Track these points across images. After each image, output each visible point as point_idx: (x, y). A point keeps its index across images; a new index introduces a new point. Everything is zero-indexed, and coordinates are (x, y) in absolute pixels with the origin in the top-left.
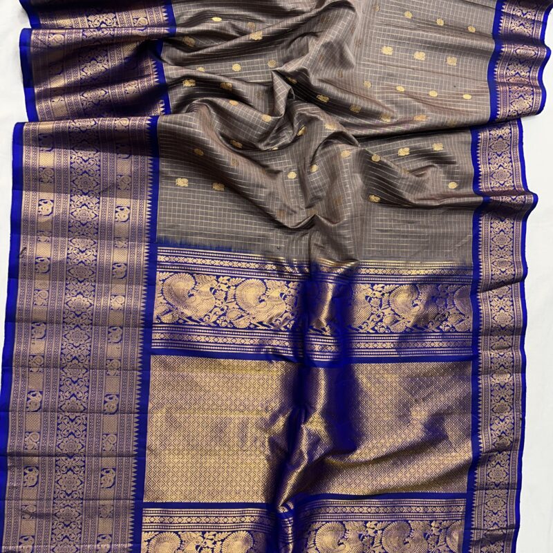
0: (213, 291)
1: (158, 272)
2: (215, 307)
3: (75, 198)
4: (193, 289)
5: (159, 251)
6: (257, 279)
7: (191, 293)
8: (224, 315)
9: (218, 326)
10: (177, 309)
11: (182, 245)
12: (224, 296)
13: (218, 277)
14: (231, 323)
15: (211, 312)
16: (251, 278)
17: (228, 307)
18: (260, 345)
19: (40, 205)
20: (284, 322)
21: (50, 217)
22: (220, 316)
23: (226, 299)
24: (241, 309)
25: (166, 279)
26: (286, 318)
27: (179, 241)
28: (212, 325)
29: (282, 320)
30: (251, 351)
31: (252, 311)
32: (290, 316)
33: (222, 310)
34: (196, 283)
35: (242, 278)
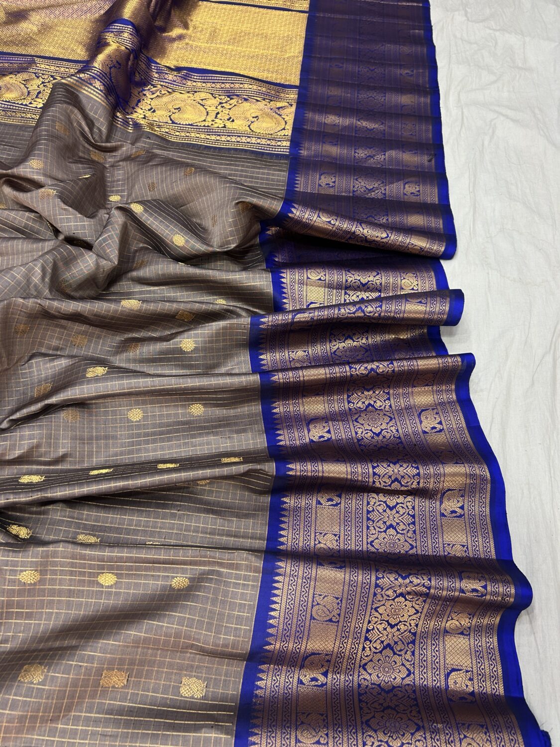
0: (231, 120)
1: (290, 134)
2: (230, 109)
3: (380, 196)
4: (252, 122)
5: (288, 150)
6: (180, 124)
7: (255, 119)
8: (221, 103)
9: (228, 96)
10: (271, 109)
11: (263, 154)
12: (218, 116)
13: (225, 127)
14: (215, 98)
15: (235, 105)
16: (186, 125)
17: (216, 108)
18: (186, 79)
19: (419, 191)
20: (157, 91)
21: (407, 181)
22: (226, 102)
23: (218, 113)
24: (202, 105)
25: (282, 130)
26: (153, 94)
27: (265, 156)
28: (235, 97)
29: (158, 93)
30: (196, 76)
31: (189, 101)
32: (148, 95)
33: (222, 107)
34: (249, 126)
35: (197, 126)
